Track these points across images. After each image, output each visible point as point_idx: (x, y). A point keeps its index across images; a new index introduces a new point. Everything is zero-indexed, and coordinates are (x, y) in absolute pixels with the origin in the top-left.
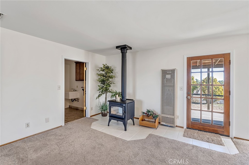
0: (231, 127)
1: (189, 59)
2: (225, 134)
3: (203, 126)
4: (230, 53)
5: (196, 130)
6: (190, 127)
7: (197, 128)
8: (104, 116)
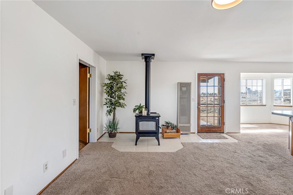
0: (225, 126)
1: (199, 75)
2: (222, 132)
3: (209, 129)
4: (224, 74)
5: (204, 133)
6: (200, 132)
7: (205, 131)
8: (114, 136)
